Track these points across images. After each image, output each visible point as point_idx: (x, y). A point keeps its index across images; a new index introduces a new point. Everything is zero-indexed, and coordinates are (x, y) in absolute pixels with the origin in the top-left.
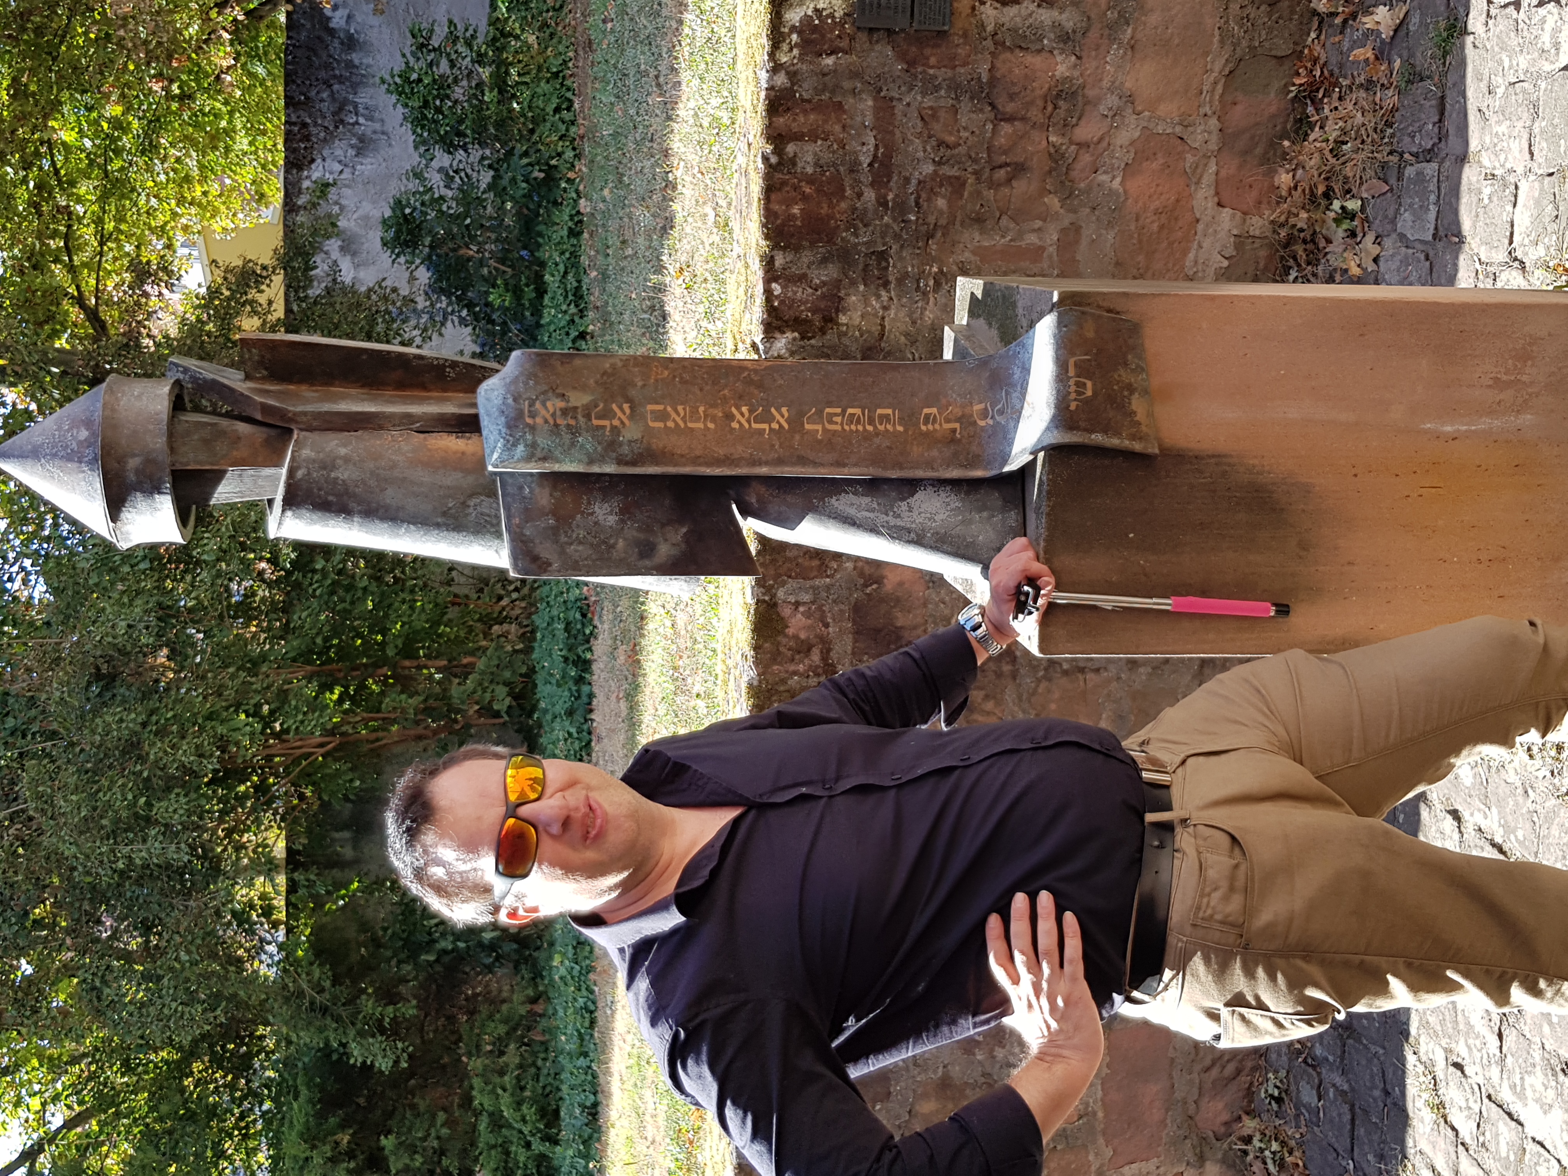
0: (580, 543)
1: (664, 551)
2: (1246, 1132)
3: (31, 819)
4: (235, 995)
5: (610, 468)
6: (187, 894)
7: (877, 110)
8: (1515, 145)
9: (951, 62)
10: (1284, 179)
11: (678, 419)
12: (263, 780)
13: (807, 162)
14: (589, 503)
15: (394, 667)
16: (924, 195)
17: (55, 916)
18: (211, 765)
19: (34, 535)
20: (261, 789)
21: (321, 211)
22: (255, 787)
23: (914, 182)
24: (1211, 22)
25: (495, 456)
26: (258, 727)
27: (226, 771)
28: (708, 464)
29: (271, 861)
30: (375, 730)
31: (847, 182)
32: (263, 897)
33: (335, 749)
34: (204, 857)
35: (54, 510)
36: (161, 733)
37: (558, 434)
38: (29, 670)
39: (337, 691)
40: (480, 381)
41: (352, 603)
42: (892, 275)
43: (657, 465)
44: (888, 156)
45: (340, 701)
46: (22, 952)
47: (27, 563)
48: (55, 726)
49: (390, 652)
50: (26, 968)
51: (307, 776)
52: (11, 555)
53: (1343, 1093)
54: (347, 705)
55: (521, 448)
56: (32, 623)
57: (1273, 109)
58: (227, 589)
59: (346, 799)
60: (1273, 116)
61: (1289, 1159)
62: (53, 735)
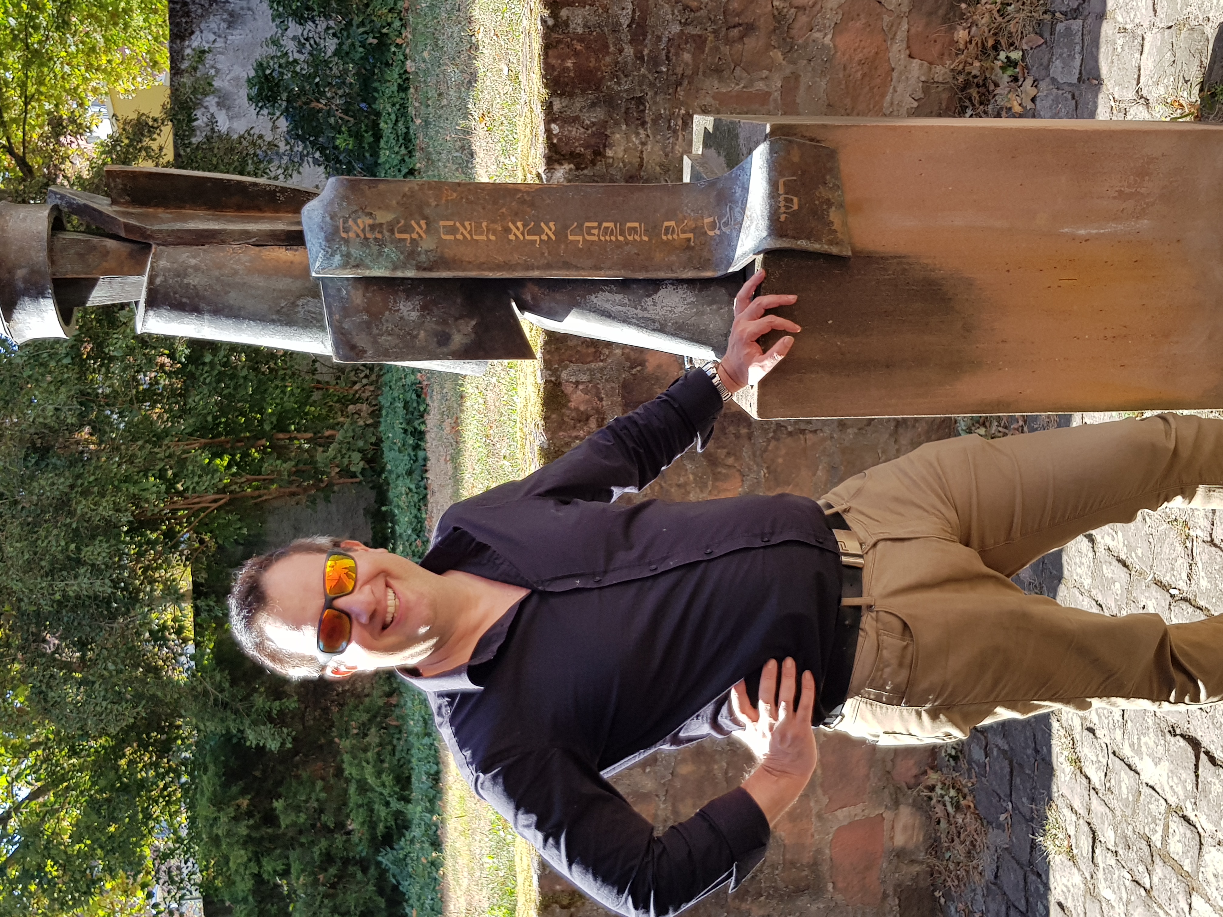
0: (390, 334)
1: (458, 339)
2: (930, 782)
4: (154, 695)
5: (410, 273)
6: (113, 618)
10: (961, 34)
11: (465, 233)
12: (170, 529)
13: (577, 25)
14: (395, 302)
15: (270, 439)
16: (672, 50)
18: (127, 517)
20: (169, 535)
21: (200, 74)
22: (164, 534)
23: (665, 40)
25: (317, 264)
26: (164, 487)
27: (140, 523)
28: (490, 269)
29: (179, 592)
30: (258, 488)
31: (610, 42)
32: (174, 619)
33: (226, 504)
36: (85, 493)
37: (368, 246)
39: (227, 458)
40: (304, 203)
41: (235, 389)
42: (649, 117)
43: (449, 270)
44: (643, 18)
45: (229, 466)
49: (267, 427)
51: (205, 525)
53: (1004, 752)
54: (234, 470)
55: (338, 257)
61: (963, 802)
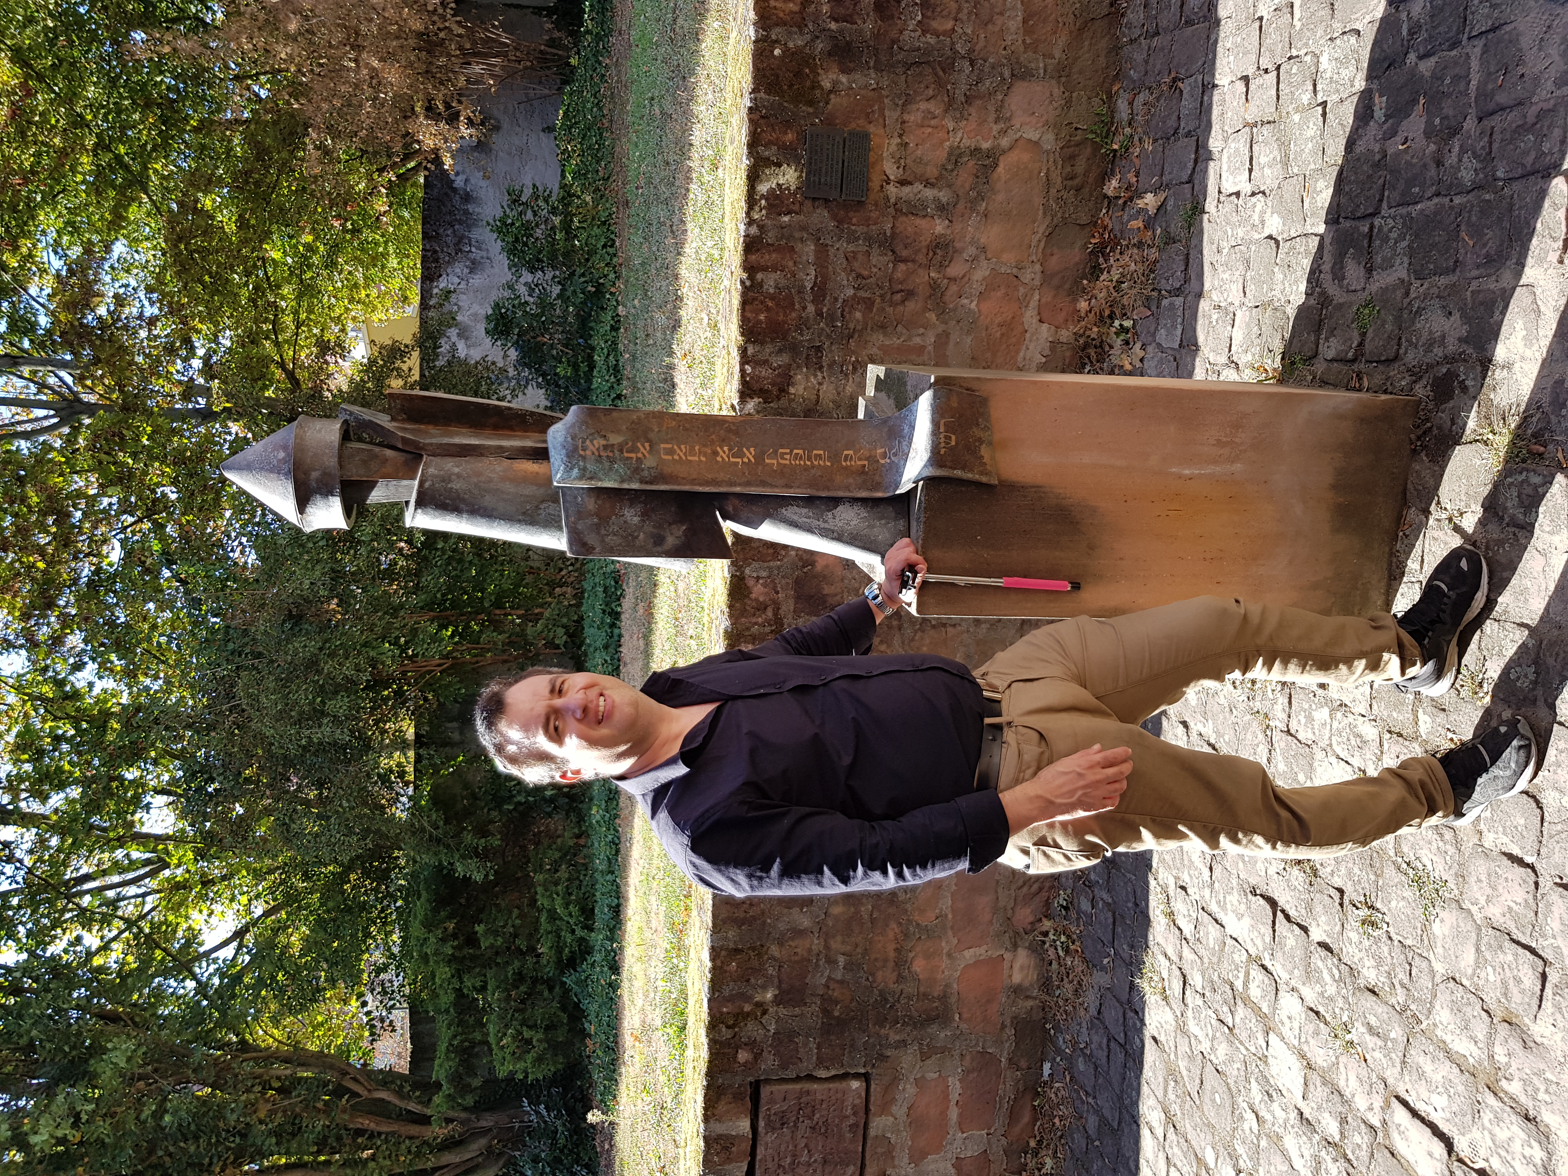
0: (615, 535)
1: (671, 541)
2: (1044, 929)
3: (243, 711)
4: (379, 830)
5: (635, 486)
6: (348, 762)
7: (816, 252)
8: (1234, 287)
9: (867, 222)
10: (1083, 305)
11: (681, 454)
12: (400, 688)
13: (770, 286)
14: (621, 508)
15: (488, 614)
16: (847, 310)
17: (259, 775)
18: (365, 677)
19: (249, 521)
20: (399, 693)
21: (445, 309)
22: (394, 692)
23: (840, 301)
24: (1038, 201)
25: (559, 476)
26: (397, 652)
27: (375, 681)
28: (700, 485)
29: (404, 741)
30: (475, 656)
31: (796, 299)
32: (399, 765)
33: (448, 668)
34: (360, 738)
35: (262, 505)
36: (332, 655)
37: (601, 462)
38: (243, 611)
39: (451, 629)
40: (550, 426)
41: (461, 571)
42: (825, 362)
43: (667, 484)
44: (824, 283)
45: (452, 636)
46: (236, 799)
47: (244, 540)
48: (261, 649)
49: (487, 604)
50: (239, 809)
51: (429, 685)
52: (233, 534)
53: (1108, 904)
54: (457, 639)
55: (576, 471)
56: (246, 580)
57: (1077, 259)
58: (378, 560)
59: (456, 701)
60: (1077, 264)
61: (1072, 947)
62: (259, 655)
